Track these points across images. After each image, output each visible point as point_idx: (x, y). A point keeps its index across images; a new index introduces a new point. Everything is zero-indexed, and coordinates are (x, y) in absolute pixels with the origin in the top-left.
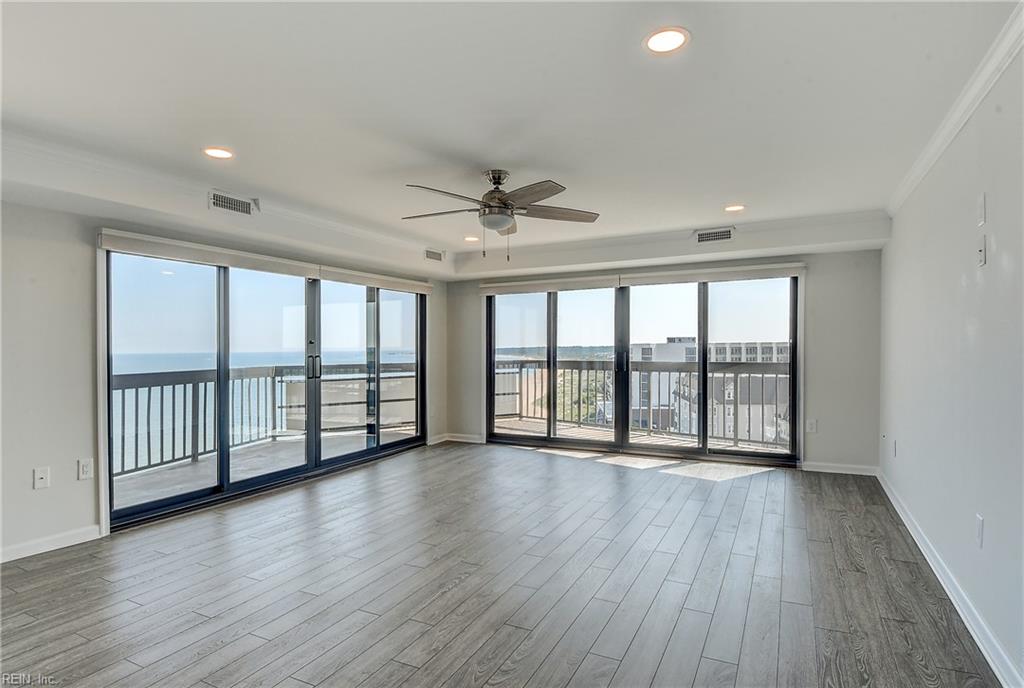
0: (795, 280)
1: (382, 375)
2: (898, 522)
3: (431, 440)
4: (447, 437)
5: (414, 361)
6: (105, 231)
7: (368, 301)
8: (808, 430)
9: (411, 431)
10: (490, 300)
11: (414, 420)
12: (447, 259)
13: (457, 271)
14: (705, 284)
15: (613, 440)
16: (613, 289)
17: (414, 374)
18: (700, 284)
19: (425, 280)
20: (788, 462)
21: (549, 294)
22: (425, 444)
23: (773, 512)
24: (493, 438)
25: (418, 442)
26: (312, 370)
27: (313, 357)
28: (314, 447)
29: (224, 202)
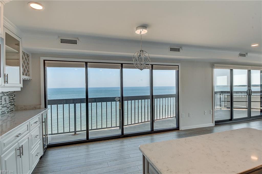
6: (215, 65)
7: (261, 73)
26: (249, 93)
27: (250, 90)
28: (249, 113)
29: (241, 55)
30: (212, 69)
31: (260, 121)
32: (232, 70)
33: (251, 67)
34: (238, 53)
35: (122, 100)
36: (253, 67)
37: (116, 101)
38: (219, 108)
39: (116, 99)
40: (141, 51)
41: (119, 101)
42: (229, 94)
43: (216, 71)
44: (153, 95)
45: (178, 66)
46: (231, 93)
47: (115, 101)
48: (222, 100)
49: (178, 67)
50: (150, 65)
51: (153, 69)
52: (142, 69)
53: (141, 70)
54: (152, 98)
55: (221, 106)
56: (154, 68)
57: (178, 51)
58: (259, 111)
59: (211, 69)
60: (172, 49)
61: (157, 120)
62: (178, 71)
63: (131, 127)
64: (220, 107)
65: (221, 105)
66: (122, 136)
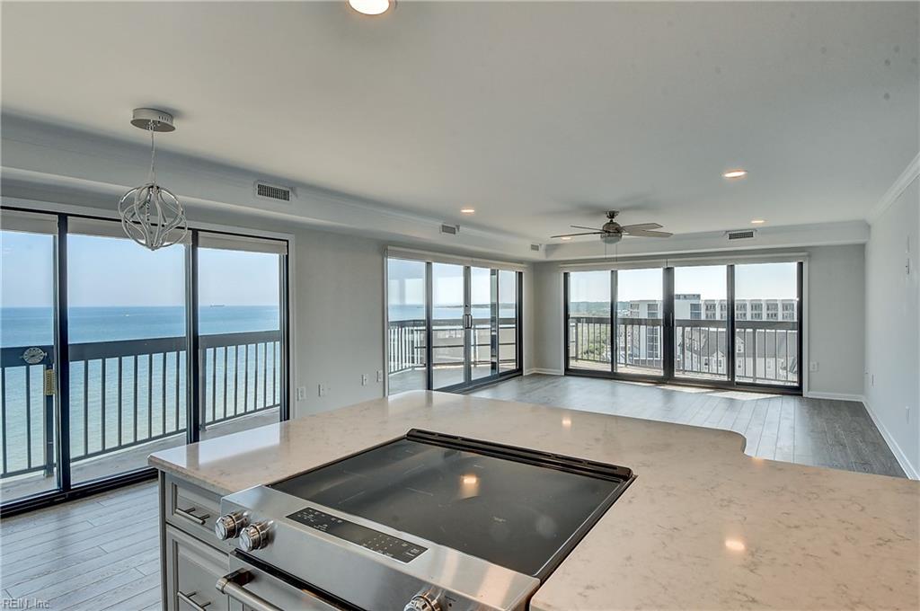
0: (801, 265)
1: (500, 326)
2: (872, 425)
3: (525, 372)
4: (534, 371)
5: (514, 317)
6: (389, 248)
8: (811, 369)
9: (512, 366)
10: (566, 275)
11: (514, 358)
12: (542, 249)
13: (547, 256)
14: (732, 267)
15: (662, 375)
16: (662, 269)
17: (514, 326)
18: (728, 266)
19: (521, 262)
20: (796, 391)
21: (612, 271)
22: (522, 375)
23: (787, 419)
24: (569, 372)
25: (518, 372)
26: (468, 323)
27: (467, 315)
28: (468, 372)
29: (446, 229)
30: (383, 259)
31: (488, 390)
32: (429, 264)
33: (470, 259)
34: (440, 224)
35: (61, 356)
36: (474, 259)
37: (28, 365)
38: (409, 367)
39: (26, 357)
40: (152, 187)
41: (47, 362)
42: (424, 328)
43: (393, 263)
44: (199, 334)
45: (287, 241)
46: (428, 323)
47: (23, 363)
48: (415, 345)
49: (288, 246)
50: (189, 229)
51: (197, 246)
52: (157, 248)
53: (150, 250)
54: (195, 346)
55: (413, 362)
56: (200, 240)
57: (285, 199)
58: (487, 368)
59: (379, 258)
60: (265, 191)
61: (214, 422)
62: (287, 256)
63: (100, 464)
64: (411, 365)
65: (413, 358)
66: (65, 496)
